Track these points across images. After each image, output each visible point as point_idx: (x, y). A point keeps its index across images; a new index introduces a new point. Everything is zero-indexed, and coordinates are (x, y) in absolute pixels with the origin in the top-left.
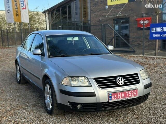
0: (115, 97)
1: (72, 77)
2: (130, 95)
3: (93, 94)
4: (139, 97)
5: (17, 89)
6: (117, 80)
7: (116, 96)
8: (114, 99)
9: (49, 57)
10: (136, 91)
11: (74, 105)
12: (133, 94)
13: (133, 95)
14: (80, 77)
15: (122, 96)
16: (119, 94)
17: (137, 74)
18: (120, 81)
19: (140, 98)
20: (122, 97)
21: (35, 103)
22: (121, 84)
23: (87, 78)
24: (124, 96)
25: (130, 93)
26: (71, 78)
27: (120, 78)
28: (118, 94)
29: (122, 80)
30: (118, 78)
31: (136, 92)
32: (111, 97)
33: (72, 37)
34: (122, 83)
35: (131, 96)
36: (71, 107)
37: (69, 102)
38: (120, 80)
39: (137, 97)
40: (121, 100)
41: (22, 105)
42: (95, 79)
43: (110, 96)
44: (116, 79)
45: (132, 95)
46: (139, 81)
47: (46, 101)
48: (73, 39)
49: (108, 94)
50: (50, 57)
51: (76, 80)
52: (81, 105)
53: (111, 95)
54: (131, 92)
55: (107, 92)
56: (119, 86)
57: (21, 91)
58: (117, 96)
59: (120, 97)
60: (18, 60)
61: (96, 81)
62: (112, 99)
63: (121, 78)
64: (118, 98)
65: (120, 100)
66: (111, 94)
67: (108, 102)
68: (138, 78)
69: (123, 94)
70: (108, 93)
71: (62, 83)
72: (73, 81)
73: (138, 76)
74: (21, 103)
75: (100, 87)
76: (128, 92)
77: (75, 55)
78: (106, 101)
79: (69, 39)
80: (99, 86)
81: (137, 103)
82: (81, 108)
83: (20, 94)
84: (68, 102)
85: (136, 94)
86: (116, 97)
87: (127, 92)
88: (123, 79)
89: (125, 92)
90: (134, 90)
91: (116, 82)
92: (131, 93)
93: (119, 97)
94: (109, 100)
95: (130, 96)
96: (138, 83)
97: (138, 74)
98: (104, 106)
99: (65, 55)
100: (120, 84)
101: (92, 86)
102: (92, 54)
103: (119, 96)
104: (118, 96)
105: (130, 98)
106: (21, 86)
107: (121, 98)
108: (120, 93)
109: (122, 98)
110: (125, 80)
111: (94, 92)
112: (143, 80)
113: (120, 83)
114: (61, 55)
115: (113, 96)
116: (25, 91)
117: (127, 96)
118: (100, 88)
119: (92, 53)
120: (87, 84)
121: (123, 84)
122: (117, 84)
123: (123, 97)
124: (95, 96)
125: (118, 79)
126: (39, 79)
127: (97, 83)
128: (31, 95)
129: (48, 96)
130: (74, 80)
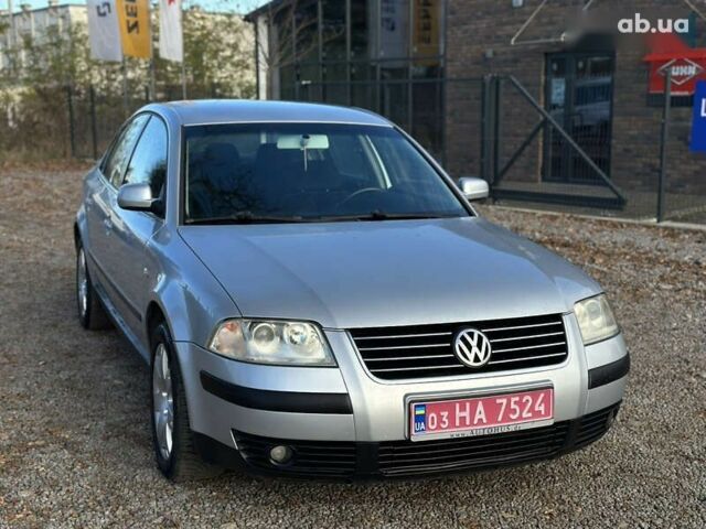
0: (440, 420)
1: (256, 321)
2: (514, 411)
3: (338, 404)
4: (556, 424)
5: (69, 349)
6: (459, 343)
7: (445, 414)
8: (439, 427)
9: (184, 222)
10: (542, 395)
11: (258, 445)
12: (529, 412)
13: (530, 415)
14: (290, 323)
15: (477, 417)
16: (463, 409)
17: (558, 317)
18: (474, 350)
19: (566, 429)
20: (475, 422)
21: (123, 421)
22: (477, 359)
23: (320, 327)
24: (483, 416)
25: (515, 402)
26: (253, 323)
27: (471, 335)
28: (458, 406)
29: (479, 345)
30: (464, 333)
31: (546, 401)
32: (421, 419)
33: (301, 136)
34: (481, 356)
35: (520, 418)
36: (244, 456)
37: (237, 433)
38: (474, 343)
39: (551, 423)
40: (468, 434)
41: (65, 427)
42: (354, 332)
43: (418, 413)
44: (451, 339)
45: (525, 415)
46: (564, 348)
47: (158, 415)
48: (303, 144)
49: (411, 403)
50: (185, 224)
51: (270, 337)
52: (287, 451)
53: (422, 412)
54: (521, 400)
55: (406, 396)
56: (468, 370)
57: (82, 363)
58: (452, 417)
59: (468, 423)
60: (82, 226)
61: (360, 344)
62: (427, 428)
63: (476, 333)
64: (457, 423)
65: (466, 432)
66: (424, 405)
67: (407, 442)
68: (563, 338)
69: (480, 407)
70: (408, 401)
71: (212, 346)
72: (259, 338)
73: (561, 328)
74: (66, 418)
75: (372, 373)
76: (504, 401)
77: (300, 218)
78: (399, 436)
79: (288, 143)
80: (370, 365)
81: (550, 449)
82: (285, 461)
83: (74, 375)
84: (233, 430)
85: (542, 408)
86: (444, 419)
87: (498, 401)
88: (485, 340)
89: (489, 397)
90: (534, 391)
91: (451, 350)
92: (522, 405)
93: (463, 419)
94: (413, 432)
95: (513, 417)
96: (561, 360)
97: (566, 319)
98: (392, 458)
99: (253, 216)
100: (471, 363)
101: (337, 367)
102: (376, 218)
103: (463, 414)
104: (458, 414)
105: (512, 429)
106: (88, 340)
107: (472, 424)
108: (468, 405)
109: (475, 424)
110: (494, 346)
111: (347, 395)
112: (586, 345)
113: (471, 357)
114: (233, 217)
115: (433, 415)
116: (103, 361)
117: (500, 419)
118: (375, 378)
119: (377, 212)
120: (320, 354)
121: (483, 362)
122: (456, 360)
123: (480, 420)
124: (347, 409)
125: (463, 339)
126: (140, 317)
127: (364, 355)
128: (116, 382)
129: (165, 394)
130: (264, 333)
